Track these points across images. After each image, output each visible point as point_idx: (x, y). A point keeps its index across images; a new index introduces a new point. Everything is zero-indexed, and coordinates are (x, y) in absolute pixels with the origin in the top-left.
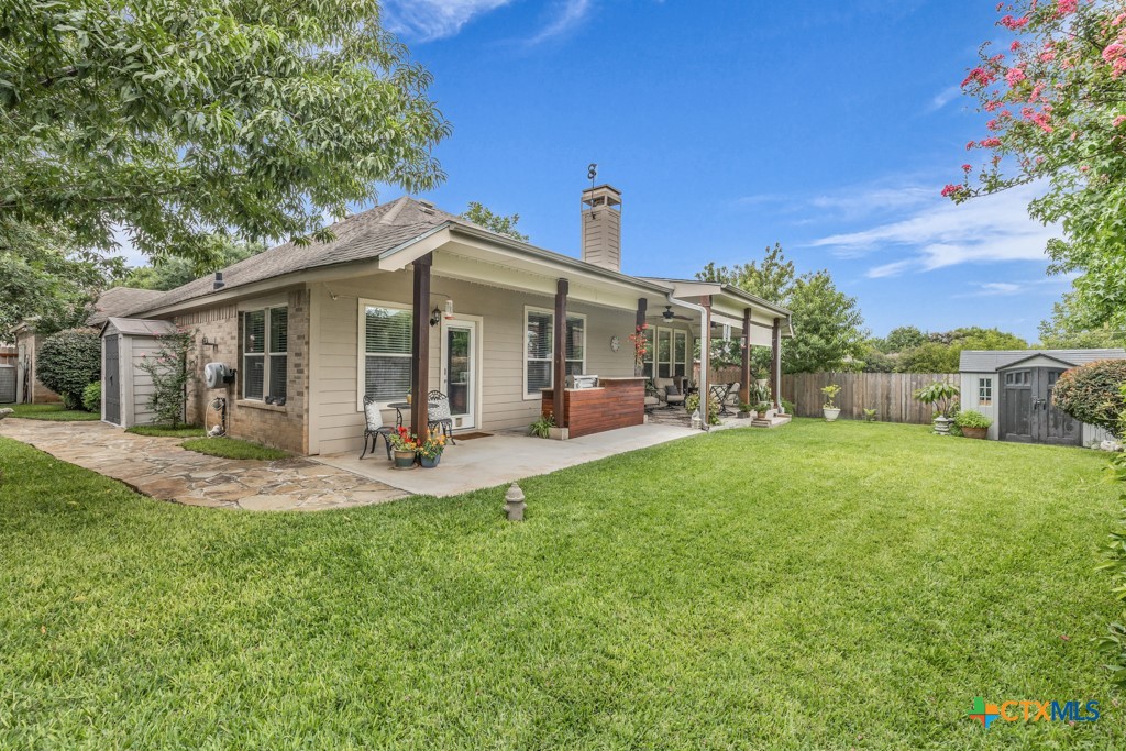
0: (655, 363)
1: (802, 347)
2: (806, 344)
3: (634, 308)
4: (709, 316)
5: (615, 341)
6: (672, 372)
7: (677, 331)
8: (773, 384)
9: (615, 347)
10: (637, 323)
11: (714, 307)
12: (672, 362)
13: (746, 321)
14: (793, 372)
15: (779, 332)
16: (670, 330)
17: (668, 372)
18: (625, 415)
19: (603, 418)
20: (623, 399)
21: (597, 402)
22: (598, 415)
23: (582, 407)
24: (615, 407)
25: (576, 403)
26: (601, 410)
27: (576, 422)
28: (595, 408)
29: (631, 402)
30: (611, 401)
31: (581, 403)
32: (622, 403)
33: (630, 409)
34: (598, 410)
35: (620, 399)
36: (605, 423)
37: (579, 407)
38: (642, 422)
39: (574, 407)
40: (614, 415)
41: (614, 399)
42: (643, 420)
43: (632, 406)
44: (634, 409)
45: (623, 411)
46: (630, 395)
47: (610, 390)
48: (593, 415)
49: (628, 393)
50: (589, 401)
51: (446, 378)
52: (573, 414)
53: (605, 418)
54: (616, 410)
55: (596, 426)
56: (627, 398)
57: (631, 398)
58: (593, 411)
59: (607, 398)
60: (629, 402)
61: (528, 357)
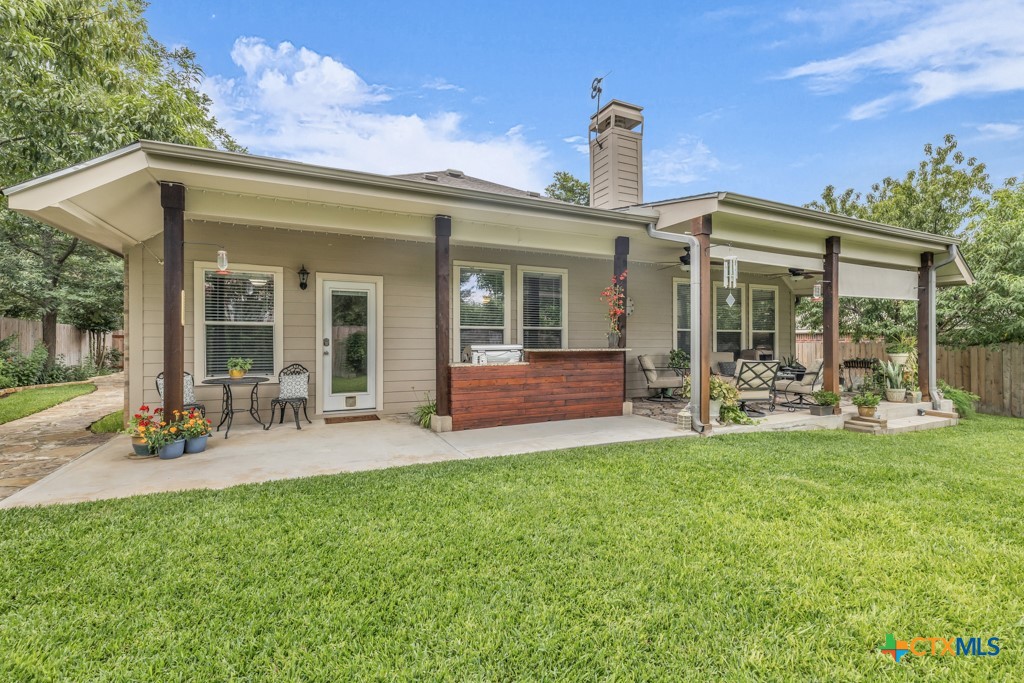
1: (993, 299)
2: (1004, 293)
4: (705, 250)
7: (754, 287)
8: (923, 357)
11: (716, 235)
13: (829, 258)
14: (987, 343)
15: (933, 275)
18: (578, 401)
19: (528, 405)
20: (572, 379)
21: (511, 382)
22: (515, 400)
23: (479, 388)
24: (555, 390)
25: (465, 384)
26: (521, 393)
27: (467, 409)
28: (508, 390)
29: (591, 384)
30: (543, 381)
31: (475, 383)
32: (569, 384)
33: (590, 394)
34: (515, 393)
35: (564, 379)
36: (533, 412)
37: (472, 389)
38: (620, 413)
39: (462, 389)
40: (551, 401)
41: (551, 379)
42: (622, 410)
43: (593, 389)
44: (598, 394)
45: (573, 396)
46: (587, 374)
47: (540, 366)
48: (502, 400)
49: (584, 371)
50: (494, 381)
51: (329, 349)
52: (461, 397)
53: (531, 404)
54: (558, 394)
55: (512, 415)
56: (580, 378)
57: (591, 378)
58: (503, 394)
59: (535, 378)
60: (585, 384)
61: (461, 324)
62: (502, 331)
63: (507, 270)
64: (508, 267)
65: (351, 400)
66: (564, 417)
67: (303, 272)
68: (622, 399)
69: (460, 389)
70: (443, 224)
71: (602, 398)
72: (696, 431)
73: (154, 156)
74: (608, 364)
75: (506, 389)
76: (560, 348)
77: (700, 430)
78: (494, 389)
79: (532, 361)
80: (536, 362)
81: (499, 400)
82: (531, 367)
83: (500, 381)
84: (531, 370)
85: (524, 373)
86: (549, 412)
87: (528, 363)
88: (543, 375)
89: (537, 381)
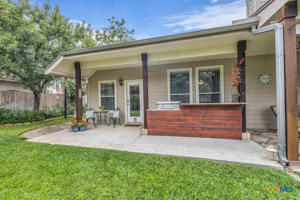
4: (289, 29)
18: (210, 129)
19: (180, 128)
20: (205, 118)
21: (172, 118)
22: (174, 126)
23: (157, 119)
24: (195, 123)
25: (152, 117)
26: (177, 123)
27: (153, 127)
28: (170, 121)
29: (218, 121)
30: (188, 118)
31: (156, 117)
32: (204, 120)
33: (218, 126)
34: (174, 123)
35: (200, 118)
36: (184, 132)
37: (155, 120)
38: (240, 138)
39: (151, 119)
40: (193, 128)
41: (193, 118)
42: (241, 137)
43: (219, 124)
44: (223, 127)
45: (206, 126)
46: (215, 116)
47: (187, 111)
48: (168, 125)
49: (213, 114)
50: (164, 117)
51: (129, 103)
52: (150, 122)
53: (182, 128)
54: (197, 124)
55: (173, 132)
56: (210, 118)
57: (219, 118)
58: (168, 122)
59: (184, 116)
60: (213, 121)
61: (171, 94)
62: (189, 95)
63: (190, 70)
64: (191, 68)
65: (136, 119)
66: (201, 136)
67: (120, 80)
68: (241, 131)
69: (150, 119)
70: (144, 57)
71: (225, 129)
72: (282, 164)
73: (65, 56)
74: (231, 111)
75: (170, 120)
76: (218, 102)
77: (284, 164)
78: (164, 120)
79: (182, 109)
80: (184, 109)
81: (167, 125)
82: (182, 112)
83: (167, 117)
84: (182, 113)
85: (178, 114)
86: (192, 133)
87: (180, 110)
88: (188, 115)
89: (185, 118)
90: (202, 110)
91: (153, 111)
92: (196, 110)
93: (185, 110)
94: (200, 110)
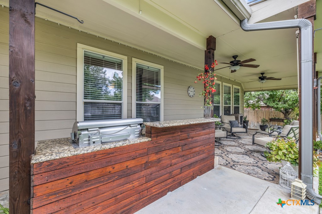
0: (222, 106)
3: (202, 46)
5: (191, 89)
6: (232, 111)
7: (234, 86)
9: (191, 94)
10: (206, 63)
12: (232, 105)
16: (230, 85)
17: (230, 111)
18: (190, 166)
19: (150, 184)
20: (185, 147)
21: (131, 164)
24: (174, 161)
26: (143, 173)
29: (198, 149)
30: (163, 154)
32: (184, 153)
34: (136, 176)
35: (180, 149)
38: (213, 167)
40: (170, 173)
41: (170, 152)
42: (214, 164)
43: (198, 153)
45: (186, 162)
46: (196, 141)
47: (162, 140)
48: (121, 189)
49: (194, 139)
53: (153, 182)
54: (175, 164)
56: (191, 146)
59: (157, 153)
60: (194, 150)
61: (84, 99)
62: (120, 104)
78: (109, 179)
79: (154, 137)
80: (157, 136)
81: (116, 191)
82: (153, 143)
83: (117, 167)
84: (153, 145)
85: (145, 151)
86: (168, 184)
87: (150, 139)
88: (163, 149)
89: (158, 156)
90: (182, 133)
91: (68, 158)
92: (175, 135)
93: (158, 138)
94: (180, 133)
